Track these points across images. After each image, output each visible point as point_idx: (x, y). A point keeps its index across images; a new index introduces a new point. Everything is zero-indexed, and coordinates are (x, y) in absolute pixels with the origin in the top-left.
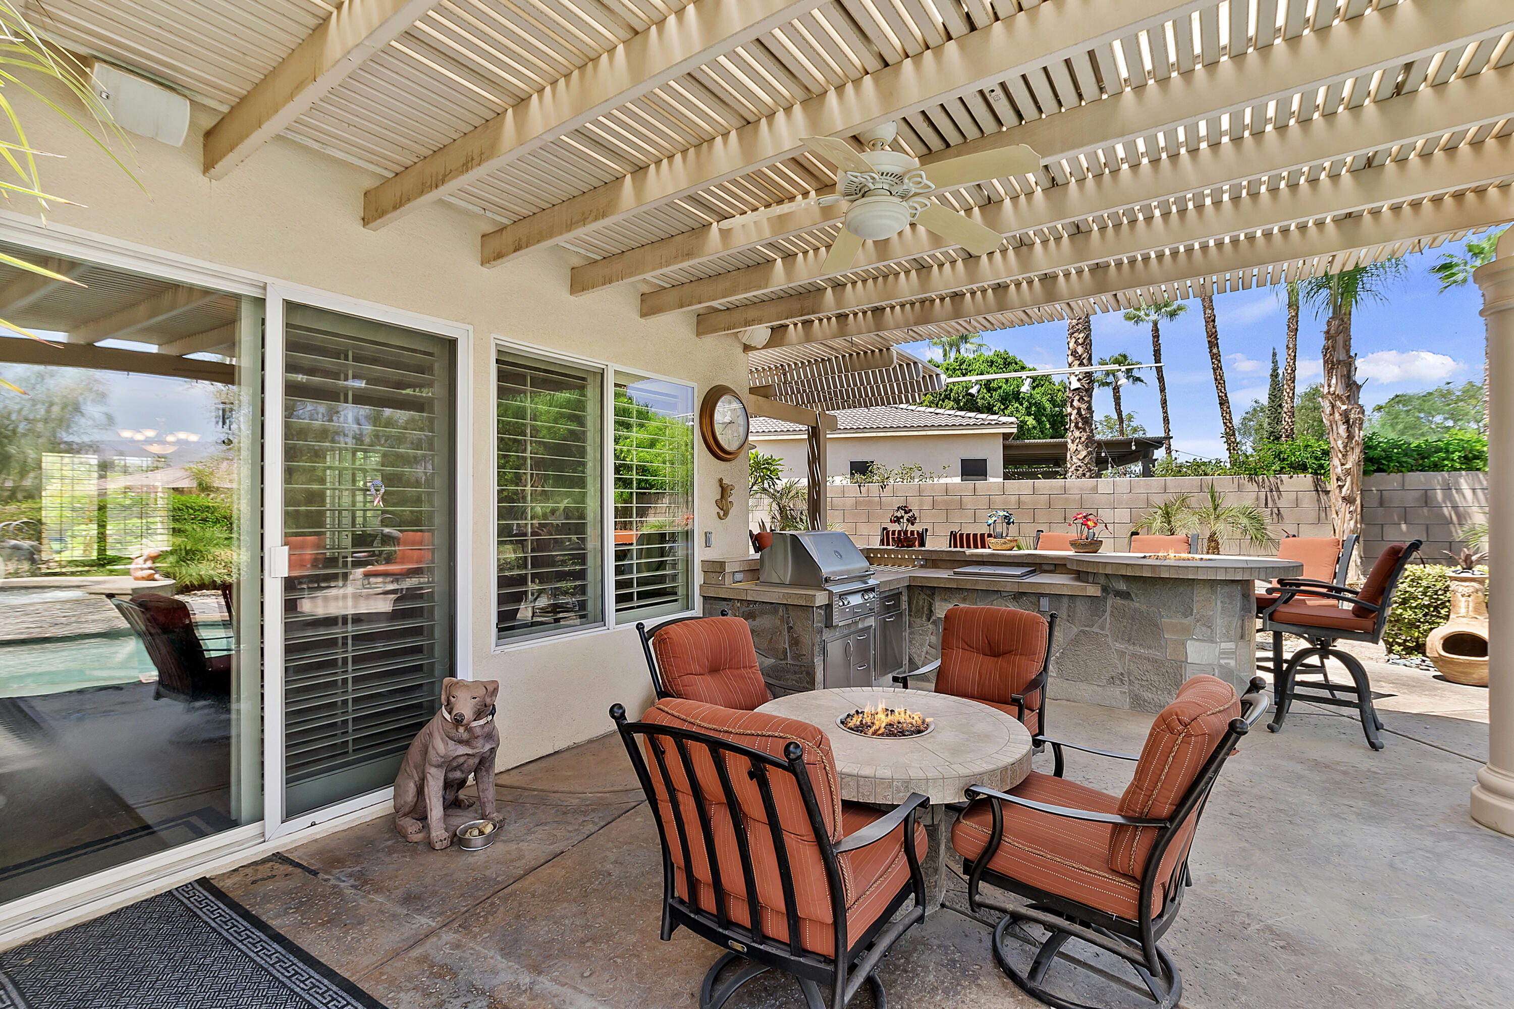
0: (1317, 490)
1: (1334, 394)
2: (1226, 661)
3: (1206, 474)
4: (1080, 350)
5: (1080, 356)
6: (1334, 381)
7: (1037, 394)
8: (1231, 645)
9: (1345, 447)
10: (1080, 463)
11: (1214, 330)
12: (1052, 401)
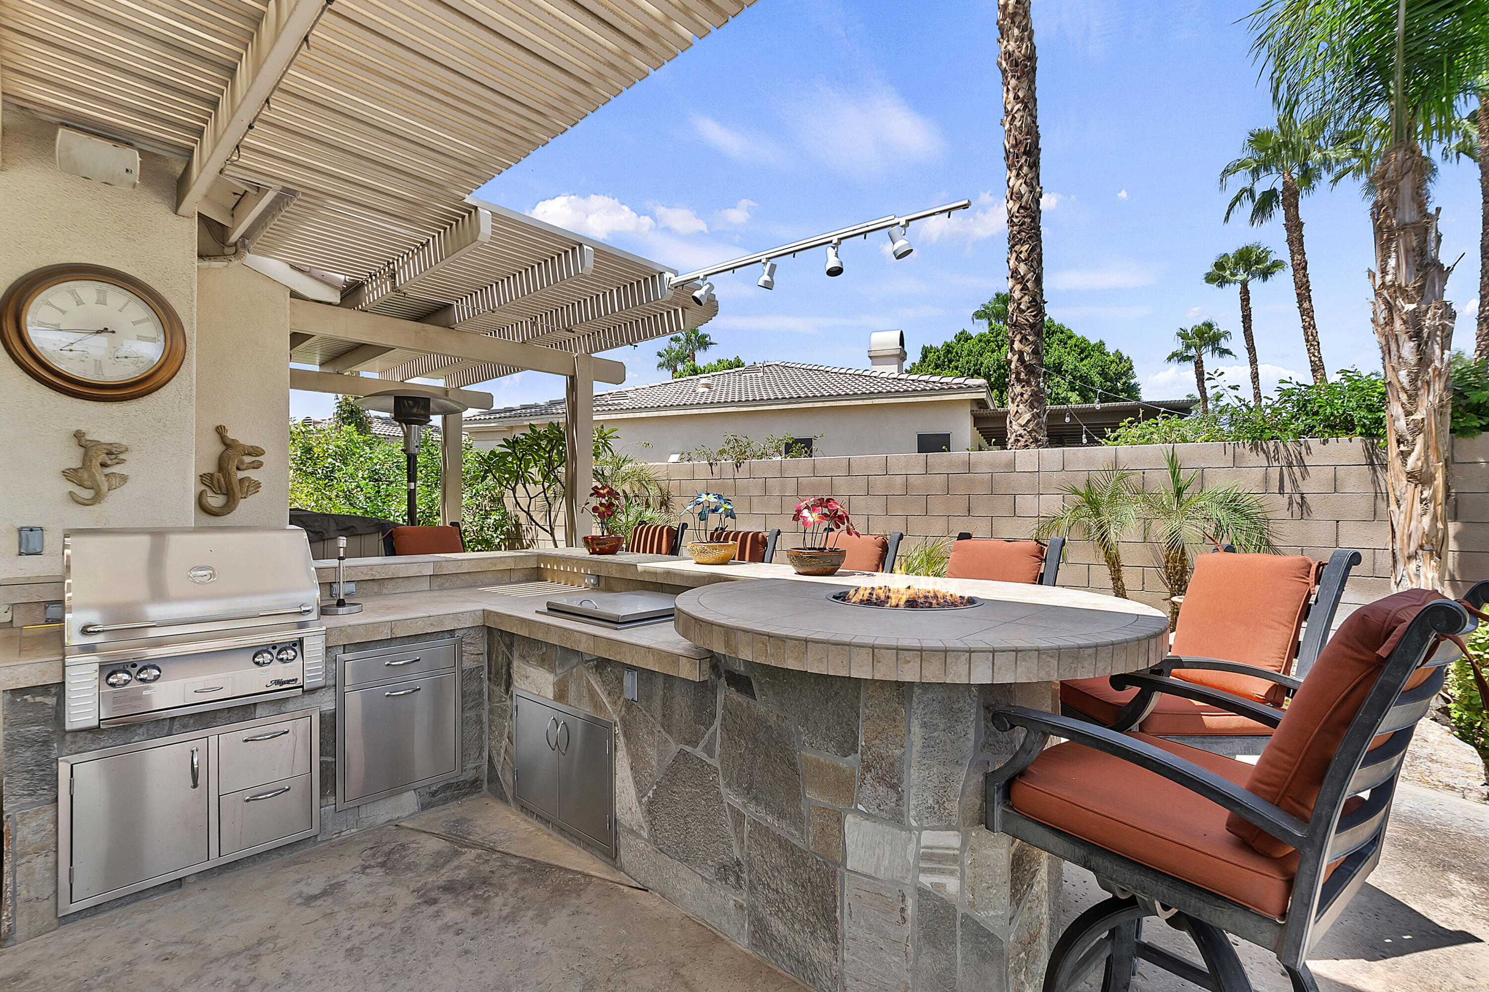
0: (1372, 464)
1: (1393, 285)
2: (936, 879)
3: (1184, 440)
4: (1022, 269)
5: (1023, 278)
6: (1392, 262)
7: (1084, 367)
8: (951, 840)
9: (1413, 381)
10: (1021, 431)
11: (1304, 280)
12: (1103, 374)
